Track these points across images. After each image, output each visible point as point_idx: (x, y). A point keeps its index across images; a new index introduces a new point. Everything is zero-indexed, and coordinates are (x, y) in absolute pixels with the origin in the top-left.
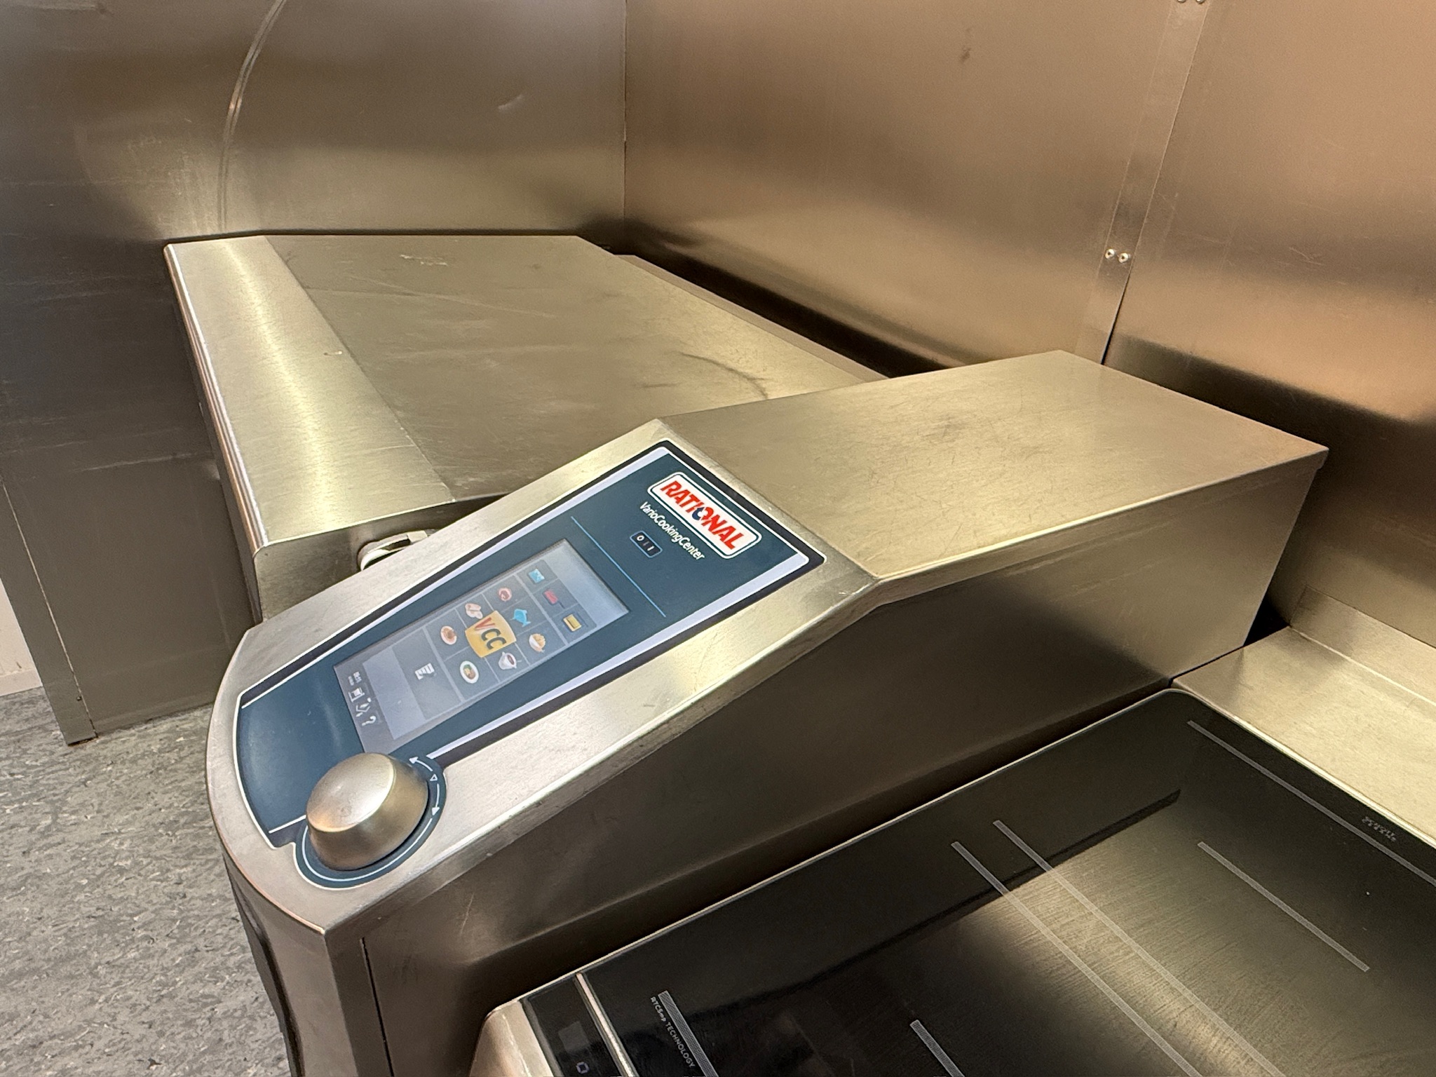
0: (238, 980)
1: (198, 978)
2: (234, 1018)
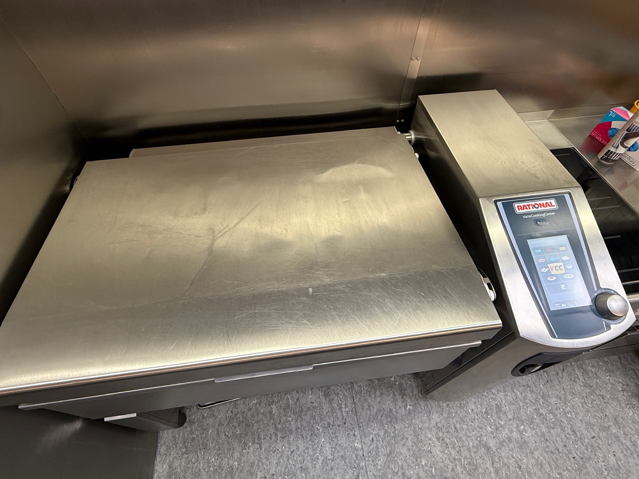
0: (319, 450)
1: (314, 466)
2: (335, 451)
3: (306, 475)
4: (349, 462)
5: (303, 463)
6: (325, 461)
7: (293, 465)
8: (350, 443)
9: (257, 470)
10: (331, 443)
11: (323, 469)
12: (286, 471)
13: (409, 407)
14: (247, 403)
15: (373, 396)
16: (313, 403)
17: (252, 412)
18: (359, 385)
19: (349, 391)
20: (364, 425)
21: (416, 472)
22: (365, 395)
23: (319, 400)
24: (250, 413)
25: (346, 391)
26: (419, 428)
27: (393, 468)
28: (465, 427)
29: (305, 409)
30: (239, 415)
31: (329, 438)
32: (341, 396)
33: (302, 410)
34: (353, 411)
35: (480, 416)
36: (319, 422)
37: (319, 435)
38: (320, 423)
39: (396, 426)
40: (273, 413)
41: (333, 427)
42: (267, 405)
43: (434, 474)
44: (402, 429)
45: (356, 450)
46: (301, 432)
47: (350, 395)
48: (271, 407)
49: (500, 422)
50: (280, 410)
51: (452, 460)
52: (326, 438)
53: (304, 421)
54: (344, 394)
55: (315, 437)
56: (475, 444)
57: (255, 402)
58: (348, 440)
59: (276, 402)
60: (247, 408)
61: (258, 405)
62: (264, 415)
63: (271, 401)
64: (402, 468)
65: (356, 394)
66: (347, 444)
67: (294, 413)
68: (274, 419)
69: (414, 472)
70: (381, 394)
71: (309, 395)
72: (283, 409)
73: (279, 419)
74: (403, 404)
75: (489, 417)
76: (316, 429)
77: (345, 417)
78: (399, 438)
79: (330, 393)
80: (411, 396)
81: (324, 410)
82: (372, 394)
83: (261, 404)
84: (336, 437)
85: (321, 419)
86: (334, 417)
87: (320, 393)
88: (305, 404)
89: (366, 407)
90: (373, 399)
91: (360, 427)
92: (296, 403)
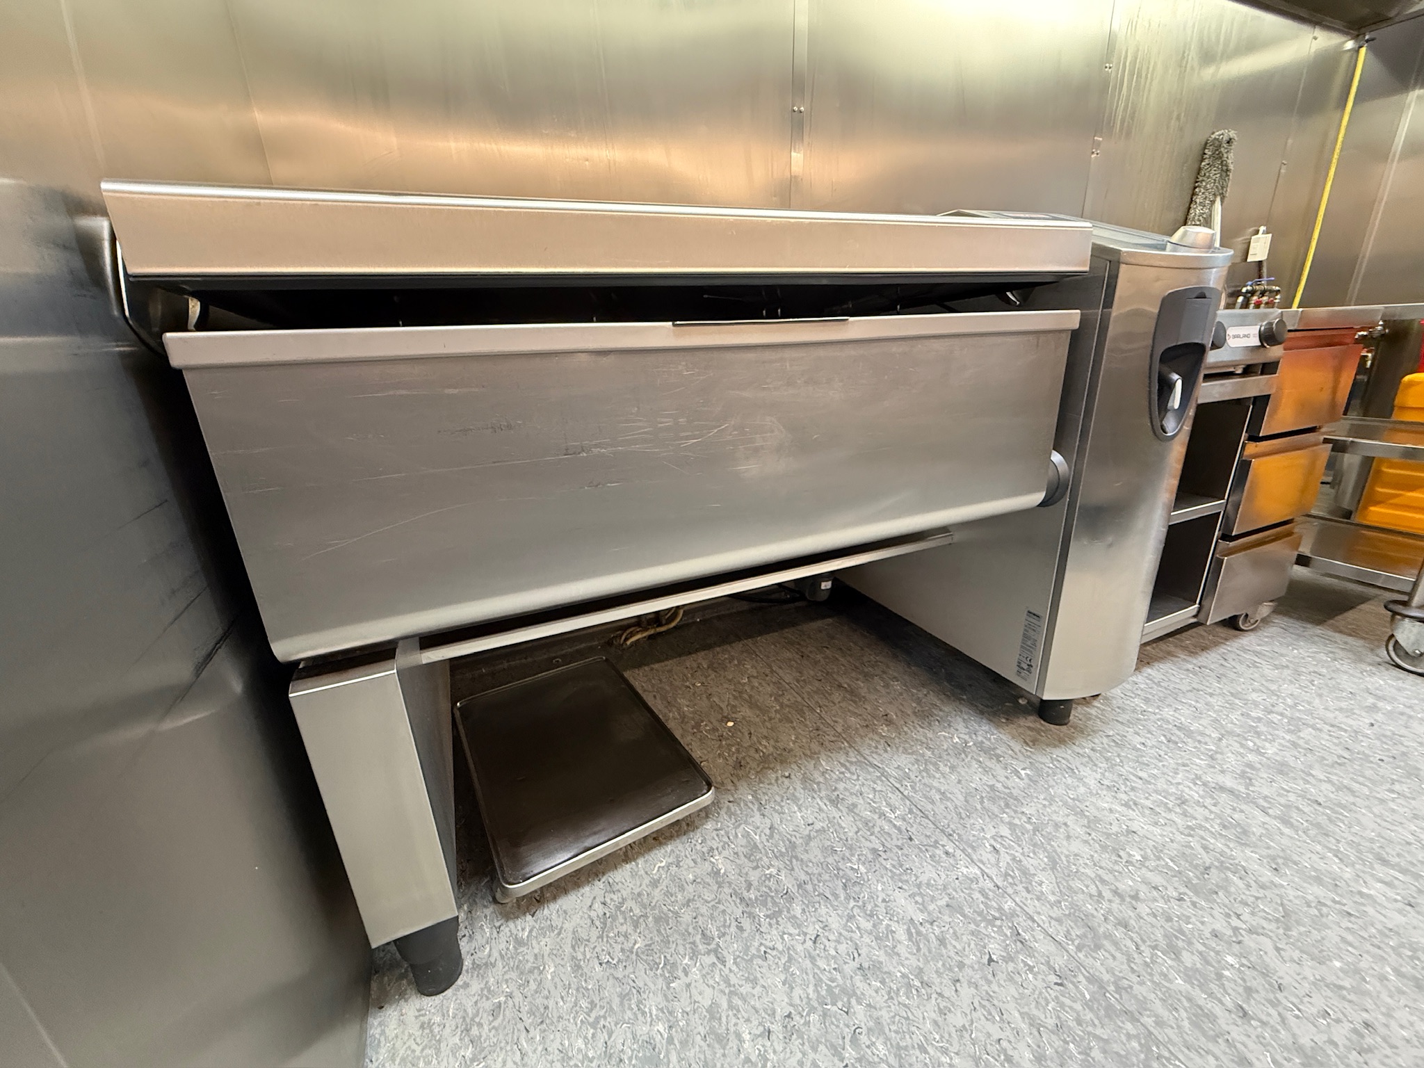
0: (885, 911)
1: (893, 953)
2: (924, 901)
3: (883, 982)
4: (975, 911)
5: (859, 955)
6: (913, 931)
7: (835, 969)
8: (949, 873)
9: (734, 1020)
10: (904, 887)
11: (919, 950)
12: (824, 993)
13: (1023, 772)
14: (642, 872)
15: (937, 775)
16: (812, 824)
17: (663, 886)
18: (896, 766)
19: (882, 781)
20: (954, 828)
21: (1140, 880)
22: (920, 777)
23: (824, 815)
24: (657, 891)
25: (875, 783)
26: (1073, 799)
27: (1084, 889)
28: (1155, 772)
29: (799, 841)
30: (630, 904)
31: (892, 878)
32: (868, 794)
33: (793, 846)
34: (913, 813)
35: (1164, 748)
36: (847, 855)
37: (864, 880)
38: (853, 855)
39: (1024, 810)
40: (722, 871)
41: (888, 853)
42: (699, 860)
43: (1177, 869)
44: (1041, 811)
45: (973, 882)
46: (815, 890)
47: (888, 788)
48: (711, 862)
49: (1208, 747)
50: (737, 861)
51: (1186, 832)
52: (885, 880)
53: (811, 864)
54: (874, 788)
55: (857, 889)
56: (1201, 793)
57: (663, 864)
58: (940, 868)
59: (720, 849)
60: (647, 881)
61: (674, 869)
62: (700, 883)
63: (705, 850)
64: (1103, 881)
65: (900, 782)
66: (943, 876)
67: (777, 857)
68: (730, 883)
69: (1133, 880)
70: (953, 768)
71: (795, 812)
72: (745, 856)
73: (743, 879)
74: (1009, 771)
75: (1181, 745)
76: (850, 873)
77: (903, 828)
78: (1050, 829)
79: (841, 796)
80: (1015, 756)
81: (846, 830)
82: (934, 773)
83: (681, 864)
84: (909, 871)
85: (851, 848)
86: (879, 835)
87: (820, 803)
88: (794, 831)
89: (938, 797)
90: (942, 780)
91: (951, 835)
92: (771, 836)
